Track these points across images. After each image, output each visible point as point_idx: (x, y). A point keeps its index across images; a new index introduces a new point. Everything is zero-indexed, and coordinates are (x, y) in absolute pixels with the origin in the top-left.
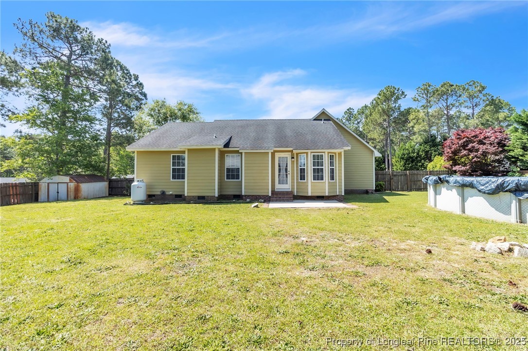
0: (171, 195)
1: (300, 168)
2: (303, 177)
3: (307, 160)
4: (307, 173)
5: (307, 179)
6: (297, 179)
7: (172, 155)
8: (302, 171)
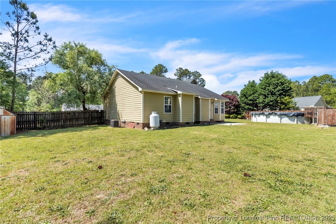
0: (164, 122)
1: (215, 108)
2: (216, 112)
3: (219, 104)
4: (219, 110)
5: (219, 113)
6: (213, 113)
7: (164, 96)
8: (217, 109)
